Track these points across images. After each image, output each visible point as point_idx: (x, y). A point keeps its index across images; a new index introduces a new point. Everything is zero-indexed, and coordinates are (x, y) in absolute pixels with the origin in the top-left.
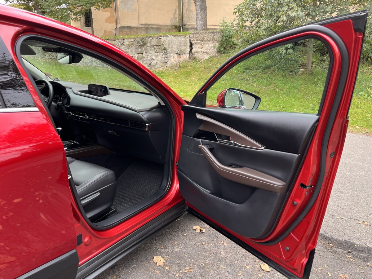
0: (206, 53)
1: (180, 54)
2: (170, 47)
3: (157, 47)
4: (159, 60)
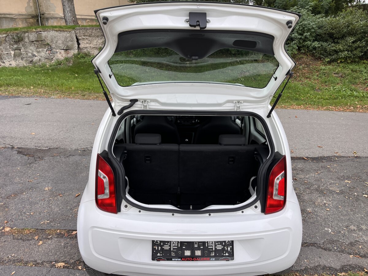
0: (95, 48)
1: (67, 50)
2: (54, 42)
3: (37, 43)
4: (43, 56)
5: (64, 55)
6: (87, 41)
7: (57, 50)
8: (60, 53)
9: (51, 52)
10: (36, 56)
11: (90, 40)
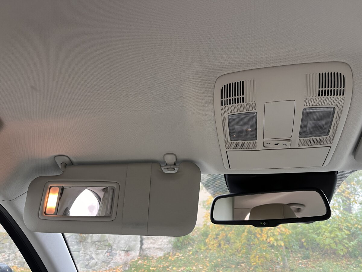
0: (159, 249)
2: (117, 242)
3: (99, 244)
4: (100, 259)
5: (123, 258)
6: (152, 241)
7: (117, 252)
8: (120, 255)
9: (111, 254)
10: (93, 259)
11: (155, 239)
